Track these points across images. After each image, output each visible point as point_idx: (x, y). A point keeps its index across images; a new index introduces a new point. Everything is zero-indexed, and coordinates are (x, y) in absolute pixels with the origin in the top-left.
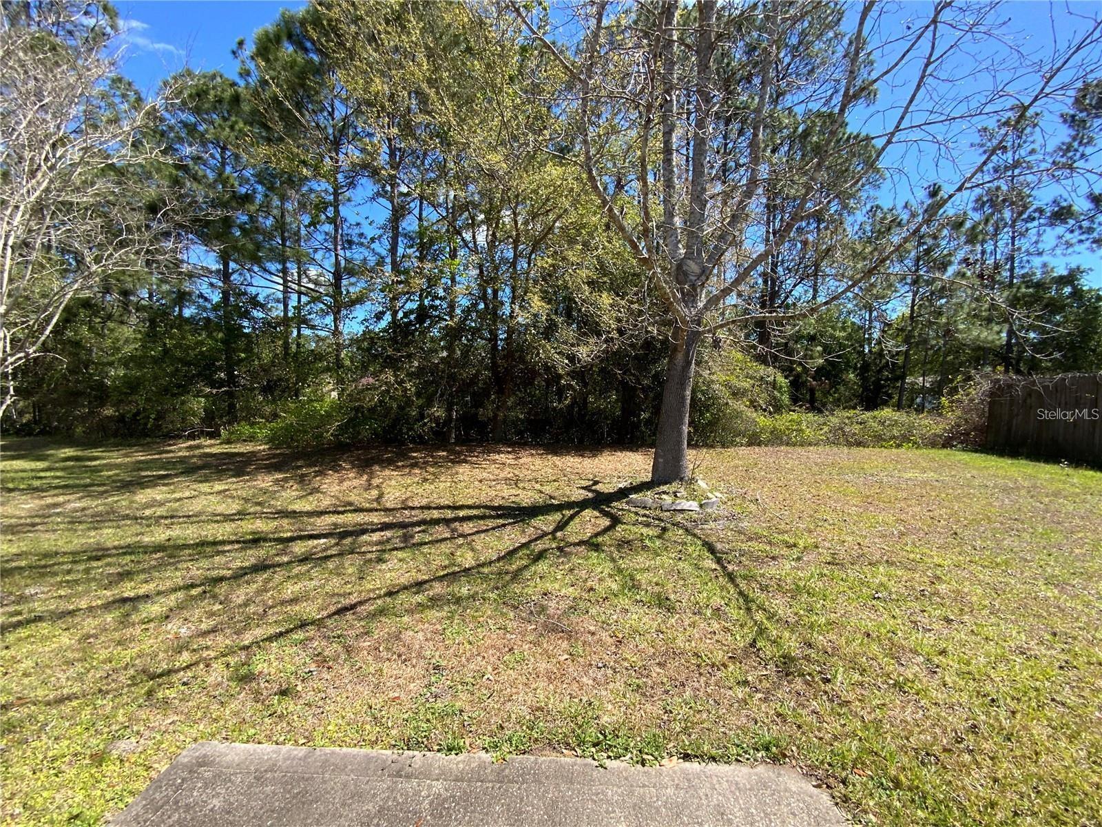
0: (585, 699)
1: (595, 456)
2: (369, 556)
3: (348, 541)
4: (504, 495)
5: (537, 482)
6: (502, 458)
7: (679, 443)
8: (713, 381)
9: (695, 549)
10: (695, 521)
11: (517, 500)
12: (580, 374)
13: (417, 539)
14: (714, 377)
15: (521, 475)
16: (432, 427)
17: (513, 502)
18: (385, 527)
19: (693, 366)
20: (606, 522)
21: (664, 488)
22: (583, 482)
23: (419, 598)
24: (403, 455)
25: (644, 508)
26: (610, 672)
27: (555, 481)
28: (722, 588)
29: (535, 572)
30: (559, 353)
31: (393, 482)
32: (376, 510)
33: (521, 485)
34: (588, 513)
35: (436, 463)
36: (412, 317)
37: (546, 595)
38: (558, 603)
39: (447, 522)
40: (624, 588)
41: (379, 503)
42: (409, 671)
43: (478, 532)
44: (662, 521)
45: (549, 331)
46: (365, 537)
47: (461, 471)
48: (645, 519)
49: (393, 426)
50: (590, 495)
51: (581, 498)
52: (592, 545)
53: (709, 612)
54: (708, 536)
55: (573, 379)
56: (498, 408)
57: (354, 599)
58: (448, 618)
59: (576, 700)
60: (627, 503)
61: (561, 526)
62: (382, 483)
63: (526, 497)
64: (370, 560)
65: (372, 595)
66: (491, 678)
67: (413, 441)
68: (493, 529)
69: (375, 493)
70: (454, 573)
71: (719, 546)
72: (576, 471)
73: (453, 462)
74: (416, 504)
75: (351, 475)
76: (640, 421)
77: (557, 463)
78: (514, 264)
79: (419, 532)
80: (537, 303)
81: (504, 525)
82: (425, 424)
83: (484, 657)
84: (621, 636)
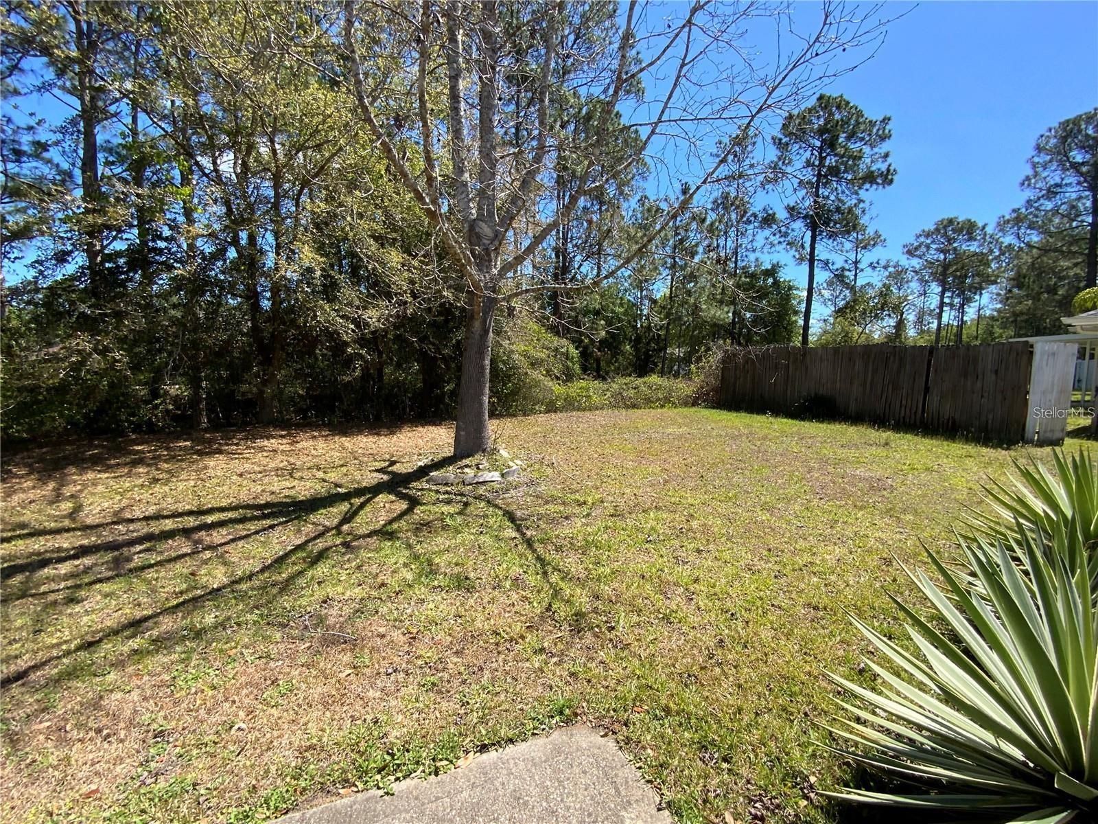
0: (369, 718)
1: (392, 433)
2: (51, 597)
3: (17, 580)
4: (274, 489)
5: (319, 469)
6: (273, 443)
7: (481, 414)
8: (512, 351)
9: (496, 519)
10: (497, 492)
11: (292, 493)
12: (372, 340)
13: (137, 561)
14: (513, 347)
15: (299, 463)
16: (167, 411)
17: (286, 497)
18: (83, 551)
19: (491, 335)
20: (404, 505)
21: (467, 461)
22: (377, 464)
23: (135, 643)
24: (120, 450)
25: (446, 484)
26: (401, 676)
27: (342, 466)
28: (520, 556)
29: (312, 578)
30: (342, 317)
31: (100, 488)
32: (68, 530)
33: (297, 475)
34: (382, 499)
35: (174, 457)
36: (122, 261)
37: (325, 602)
38: (341, 609)
39: (186, 532)
40: (420, 576)
41: (73, 520)
42: (114, 749)
43: (233, 540)
44: (465, 496)
45: (329, 290)
46: (46, 571)
47: (212, 463)
48: (446, 496)
49: (101, 411)
50: (386, 477)
51: (374, 482)
52: (386, 533)
53: (508, 584)
54: (508, 504)
55: (362, 348)
56: (264, 383)
57: (22, 664)
58: (182, 661)
59: (359, 722)
60: (427, 482)
61: (348, 518)
62: (80, 491)
63: (304, 489)
64: (55, 603)
65: (55, 653)
66: (243, 726)
67: (137, 428)
68: (257, 532)
69: (67, 506)
70: (195, 599)
71: (519, 514)
72: (370, 451)
73: (200, 453)
74: (138, 514)
75: (29, 483)
76: (443, 394)
77: (347, 444)
78: (276, 205)
79: (139, 552)
80: (308, 255)
81: (272, 527)
82: (156, 407)
83: (234, 702)
84: (415, 631)
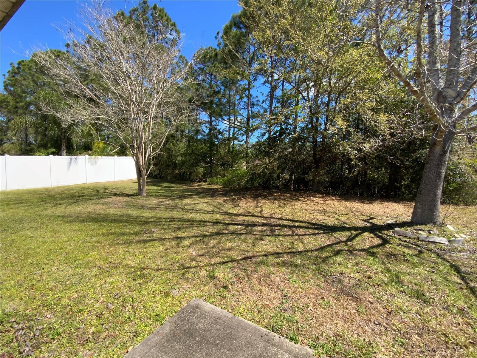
0: (367, 340)
1: (371, 203)
2: (257, 236)
3: (249, 228)
4: (318, 218)
5: (336, 214)
6: (317, 199)
7: (434, 201)
8: (460, 163)
9: (444, 268)
10: (444, 250)
11: (325, 222)
12: (364, 159)
13: (277, 232)
14: (460, 161)
15: (327, 210)
16: (283, 183)
17: (323, 223)
18: (264, 225)
19: (448, 154)
20: (379, 241)
21: (422, 227)
22: (363, 217)
23: (278, 260)
24: (271, 194)
25: (406, 237)
26: (383, 329)
27: (346, 214)
28: (466, 297)
29: (336, 261)
30: (351, 148)
31: (267, 206)
32: (260, 217)
33: (327, 214)
34: (367, 235)
35: (285, 199)
36: (277, 134)
37: (342, 274)
38: (349, 280)
39: (290, 227)
40: (392, 282)
41: (261, 214)
42: (273, 294)
43: (305, 235)
44: (419, 246)
45: (346, 136)
46: (255, 228)
47: (296, 204)
48: (406, 243)
49: (267, 182)
50: (368, 225)
51: (362, 226)
52: (370, 252)
53: (455, 311)
54: (454, 261)
55: (359, 161)
56: (316, 175)
57: (251, 254)
58: (291, 273)
59: (362, 339)
60: (393, 232)
61: (351, 239)
62: (262, 205)
63: (331, 221)
64: (257, 238)
65: (258, 254)
66: (312, 309)
67: (275, 188)
68: (313, 234)
69: (259, 209)
70: (293, 252)
71: (463, 269)
72: (359, 210)
73: (291, 199)
74: (276, 217)
75: (250, 201)
76: (401, 186)
77: (348, 205)
78: (328, 104)
79: (277, 230)
80: (340, 122)
81: (318, 234)
82: (280, 181)
83: (309, 298)
84: (390, 309)
